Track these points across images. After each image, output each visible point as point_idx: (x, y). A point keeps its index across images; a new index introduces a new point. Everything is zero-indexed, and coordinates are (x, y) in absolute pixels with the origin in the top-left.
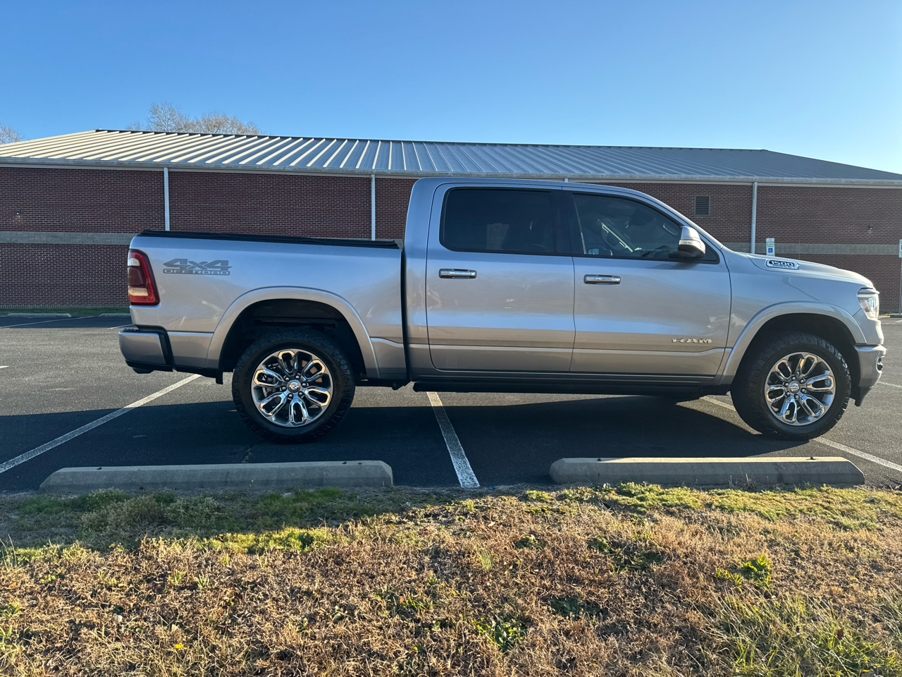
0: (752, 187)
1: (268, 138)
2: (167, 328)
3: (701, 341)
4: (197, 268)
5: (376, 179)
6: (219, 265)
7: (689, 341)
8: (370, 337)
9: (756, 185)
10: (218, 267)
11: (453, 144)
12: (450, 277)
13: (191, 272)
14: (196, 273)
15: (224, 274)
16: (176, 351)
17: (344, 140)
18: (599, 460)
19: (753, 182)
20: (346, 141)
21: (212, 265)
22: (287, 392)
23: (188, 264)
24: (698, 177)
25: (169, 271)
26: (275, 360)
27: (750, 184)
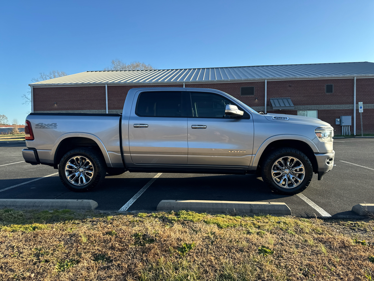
0: (353, 79)
1: (158, 70)
2: (36, 149)
3: (241, 152)
4: (46, 126)
5: (185, 85)
6: (54, 125)
7: (236, 152)
8: (107, 151)
9: (355, 78)
10: (53, 126)
11: (236, 67)
12: (138, 127)
13: (44, 128)
14: (46, 128)
15: (55, 128)
16: (40, 157)
17: (191, 69)
18: (176, 201)
19: (354, 77)
20: (192, 69)
21: (51, 125)
22: (78, 173)
23: (43, 125)
24: (327, 76)
25: (37, 128)
26: (73, 160)
27: (352, 78)
